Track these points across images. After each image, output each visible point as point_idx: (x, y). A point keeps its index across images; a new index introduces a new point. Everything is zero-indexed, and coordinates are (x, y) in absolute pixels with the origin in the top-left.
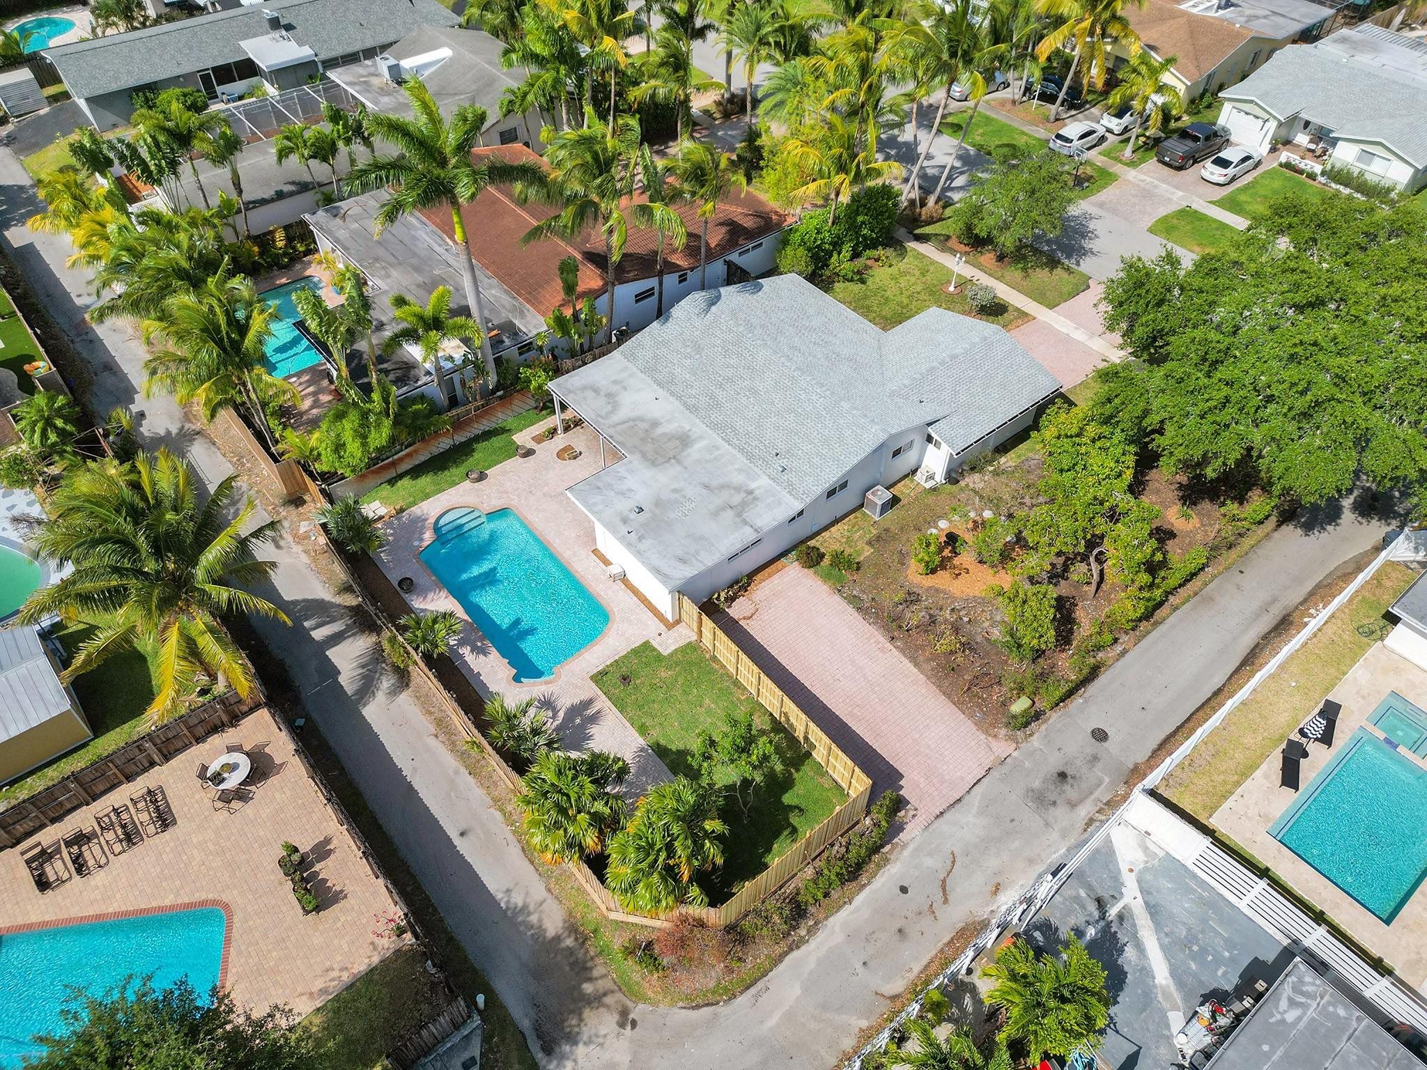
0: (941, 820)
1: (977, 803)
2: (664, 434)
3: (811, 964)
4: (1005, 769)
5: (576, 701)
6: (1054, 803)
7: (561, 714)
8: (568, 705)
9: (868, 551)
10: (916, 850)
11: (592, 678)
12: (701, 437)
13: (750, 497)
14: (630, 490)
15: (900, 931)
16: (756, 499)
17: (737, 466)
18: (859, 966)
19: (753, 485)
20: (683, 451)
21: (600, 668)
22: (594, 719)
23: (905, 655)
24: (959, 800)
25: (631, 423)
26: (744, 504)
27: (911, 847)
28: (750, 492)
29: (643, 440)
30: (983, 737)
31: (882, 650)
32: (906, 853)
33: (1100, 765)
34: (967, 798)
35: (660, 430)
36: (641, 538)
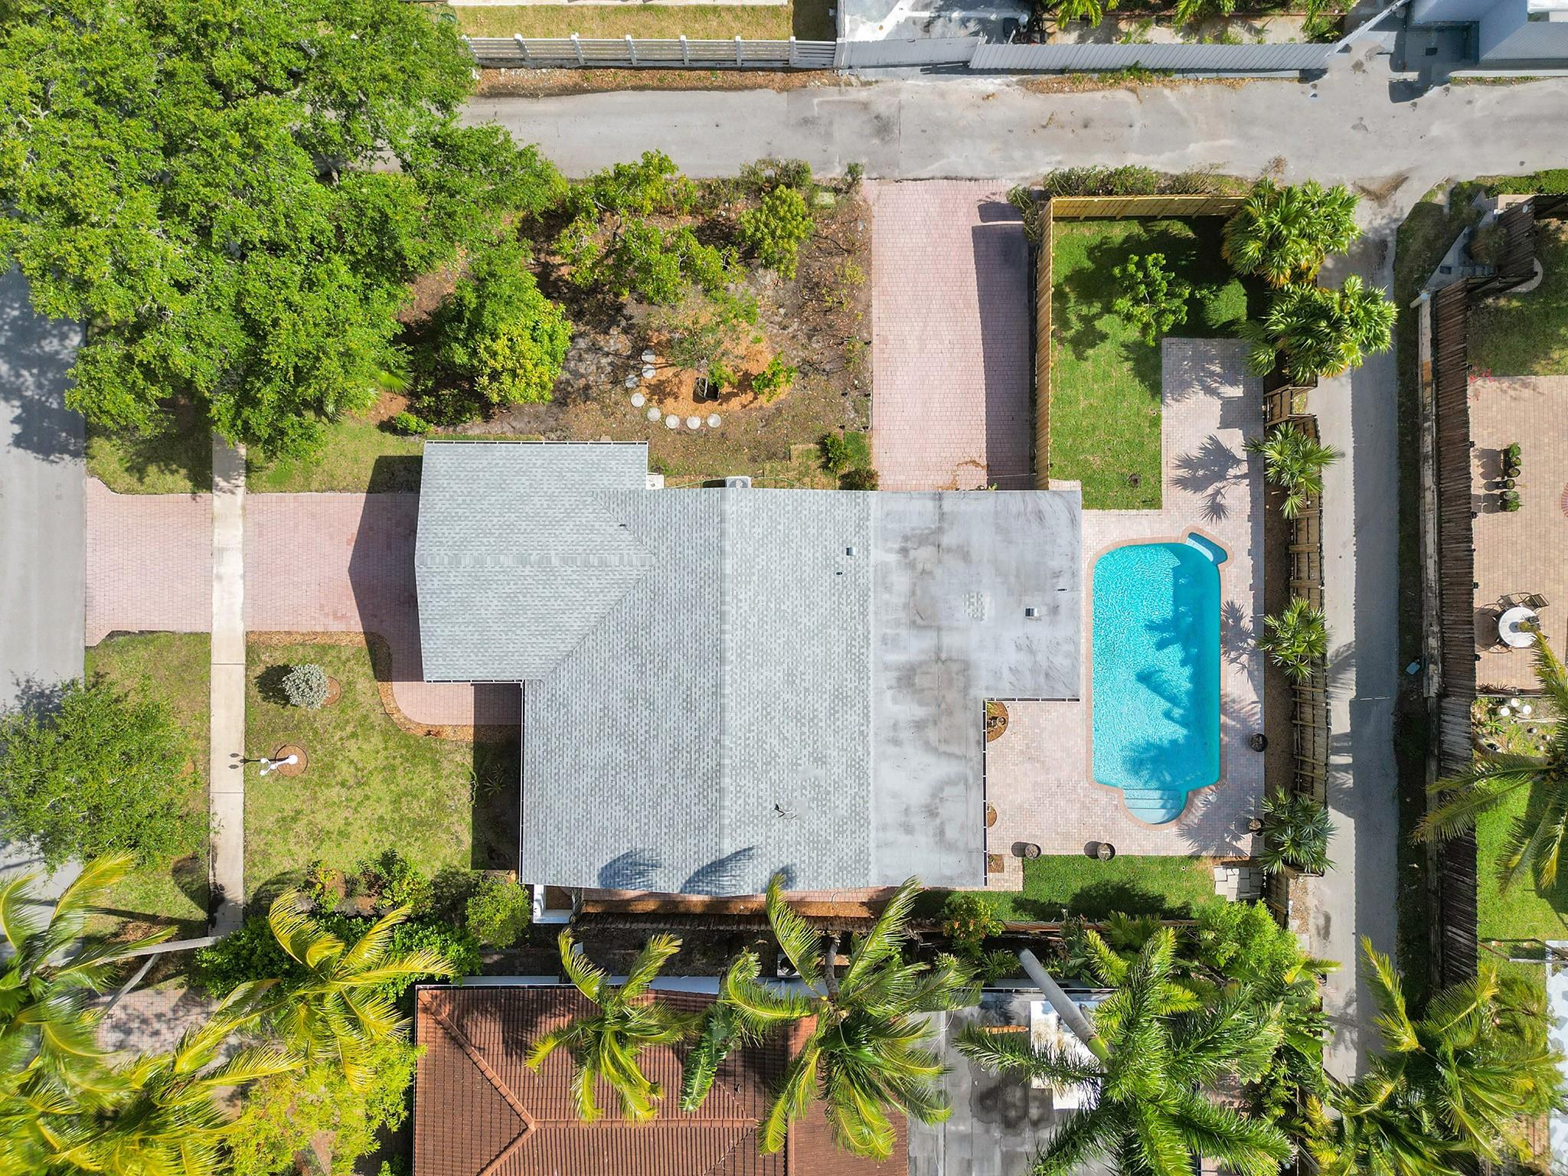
0: (976, 176)
1: (936, 165)
2: (921, 703)
3: (1167, 156)
4: (886, 172)
5: (1189, 493)
6: (877, 117)
7: (1210, 490)
8: (1199, 495)
9: (797, 449)
10: (1017, 170)
11: (1160, 507)
12: (887, 667)
13: (909, 545)
14: (1019, 648)
15: (1086, 126)
16: (906, 538)
17: (886, 596)
18: (1137, 129)
19: (893, 558)
20: (921, 664)
21: (1145, 511)
22: (1187, 463)
23: (870, 321)
24: (946, 178)
25: (943, 748)
26: (923, 540)
27: (1022, 174)
28: (904, 551)
29: (950, 713)
30: (875, 209)
31: (885, 341)
32: (1027, 174)
33: (808, 114)
34: (939, 175)
35: (920, 712)
36: (1057, 575)
